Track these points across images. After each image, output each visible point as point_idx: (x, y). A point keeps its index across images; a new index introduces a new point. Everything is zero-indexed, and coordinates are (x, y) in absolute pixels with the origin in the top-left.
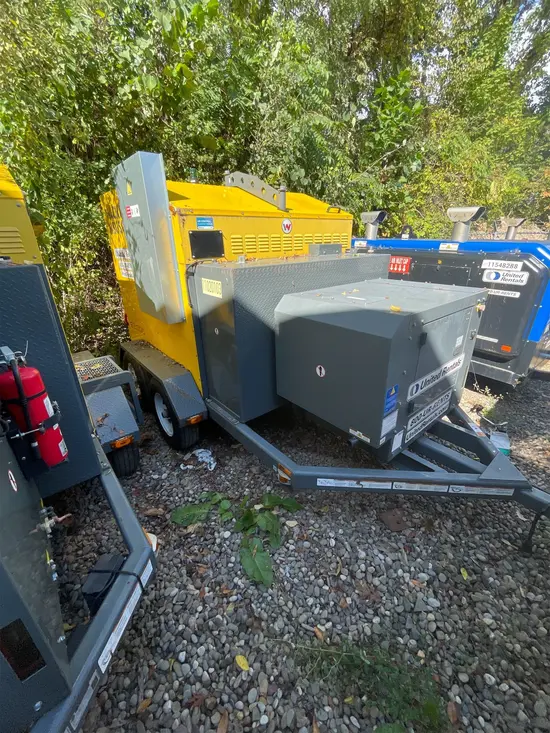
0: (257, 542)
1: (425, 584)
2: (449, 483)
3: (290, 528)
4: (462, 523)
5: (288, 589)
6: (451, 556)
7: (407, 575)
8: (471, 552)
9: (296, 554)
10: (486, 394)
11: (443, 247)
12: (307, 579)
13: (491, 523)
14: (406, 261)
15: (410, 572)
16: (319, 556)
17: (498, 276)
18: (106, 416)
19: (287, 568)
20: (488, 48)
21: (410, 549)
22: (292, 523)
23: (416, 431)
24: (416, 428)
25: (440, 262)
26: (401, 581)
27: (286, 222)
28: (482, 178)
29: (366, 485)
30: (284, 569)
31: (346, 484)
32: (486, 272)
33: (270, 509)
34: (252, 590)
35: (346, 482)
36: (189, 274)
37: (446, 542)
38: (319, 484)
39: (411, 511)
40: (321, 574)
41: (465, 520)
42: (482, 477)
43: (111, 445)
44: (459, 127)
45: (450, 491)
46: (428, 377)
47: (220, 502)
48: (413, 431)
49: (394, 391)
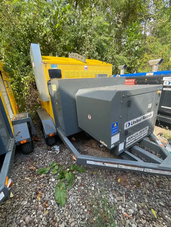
0: (63, 185)
1: (131, 215)
2: (144, 167)
3: (78, 180)
4: (153, 185)
5: (70, 208)
6: (146, 201)
7: (123, 209)
8: (157, 200)
9: (77, 192)
10: (167, 129)
11: (147, 74)
12: (79, 205)
13: (167, 187)
14: (134, 80)
15: (125, 208)
16: (86, 194)
17: (170, 83)
18: (19, 132)
19: (72, 198)
20: (167, 15)
21: (127, 195)
22: (79, 178)
23: (131, 143)
24: (131, 141)
25: (146, 80)
26: (120, 212)
27: (86, 67)
28: (166, 56)
29: (107, 165)
30: (71, 198)
31: (99, 164)
32: (165, 82)
33: (72, 171)
34: (56, 207)
35: (98, 163)
36: (49, 84)
37: (145, 194)
38: (87, 163)
39: (131, 177)
40: (85, 203)
41: (155, 184)
42: (160, 165)
43: (19, 142)
44: (157, 41)
45: (145, 171)
46: (135, 120)
47: (55, 166)
48: (129, 143)
49: (116, 125)
